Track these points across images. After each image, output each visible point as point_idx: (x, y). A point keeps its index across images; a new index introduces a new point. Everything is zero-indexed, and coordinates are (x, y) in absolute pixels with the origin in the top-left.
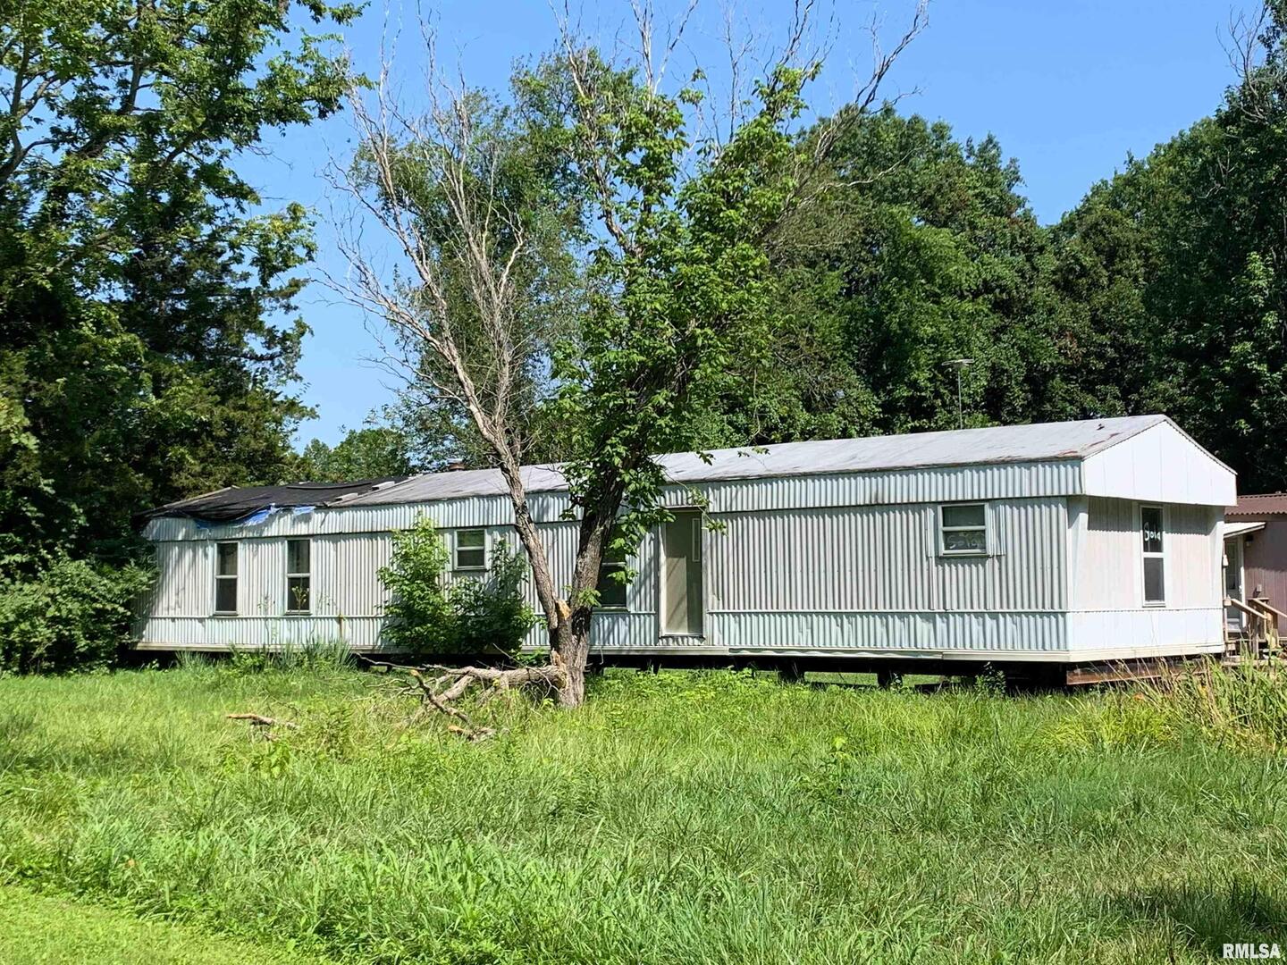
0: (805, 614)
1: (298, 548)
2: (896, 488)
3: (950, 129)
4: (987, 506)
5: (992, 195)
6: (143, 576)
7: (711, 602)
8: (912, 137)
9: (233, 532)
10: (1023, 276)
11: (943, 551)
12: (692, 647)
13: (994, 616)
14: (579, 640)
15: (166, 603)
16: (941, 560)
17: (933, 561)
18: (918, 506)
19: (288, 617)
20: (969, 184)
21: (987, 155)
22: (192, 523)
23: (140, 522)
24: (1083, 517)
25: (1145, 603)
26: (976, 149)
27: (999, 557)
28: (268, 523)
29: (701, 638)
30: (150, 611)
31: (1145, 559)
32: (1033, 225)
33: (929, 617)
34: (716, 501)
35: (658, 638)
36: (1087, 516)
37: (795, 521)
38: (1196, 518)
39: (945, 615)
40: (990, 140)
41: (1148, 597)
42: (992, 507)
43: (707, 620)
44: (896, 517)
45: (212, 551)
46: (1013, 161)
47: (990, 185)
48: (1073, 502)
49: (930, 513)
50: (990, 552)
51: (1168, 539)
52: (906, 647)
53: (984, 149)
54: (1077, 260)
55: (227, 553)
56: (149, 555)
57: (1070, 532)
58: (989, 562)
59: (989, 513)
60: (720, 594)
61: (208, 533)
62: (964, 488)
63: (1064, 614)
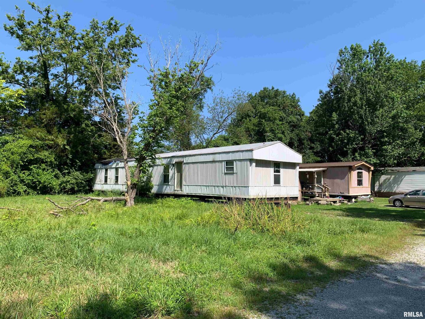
0: (200, 186)
1: (117, 169)
2: (218, 157)
3: (286, 92)
4: (234, 161)
5: (293, 104)
6: (92, 175)
7: (184, 183)
8: (277, 93)
9: (107, 167)
10: (298, 120)
11: (226, 172)
12: (180, 192)
13: (235, 187)
14: (133, 191)
15: (97, 181)
16: (225, 174)
17: (224, 174)
18: (221, 161)
19: (115, 184)
20: (288, 102)
21: (293, 96)
22: (101, 165)
23: (94, 164)
24: (254, 164)
25: (274, 185)
26: (291, 96)
27: (236, 173)
28: (112, 165)
29: (182, 191)
30: (95, 182)
31: (274, 175)
32: (301, 110)
33: (223, 187)
34: (185, 160)
35: (174, 190)
36: (255, 164)
37: (199, 165)
38: (292, 165)
39: (226, 186)
40: (294, 94)
41: (275, 183)
42: (235, 162)
43: (183, 186)
44: (217, 164)
45: (104, 170)
46: (298, 98)
47: (293, 102)
48: (251, 161)
49: (224, 163)
50: (235, 172)
51: (282, 170)
52: (218, 194)
53: (292, 95)
54: (312, 118)
55: (106, 170)
56: (94, 171)
57: (250, 167)
58: (234, 174)
59: (235, 163)
60: (185, 181)
61: (104, 167)
62: (230, 157)
63: (248, 187)
